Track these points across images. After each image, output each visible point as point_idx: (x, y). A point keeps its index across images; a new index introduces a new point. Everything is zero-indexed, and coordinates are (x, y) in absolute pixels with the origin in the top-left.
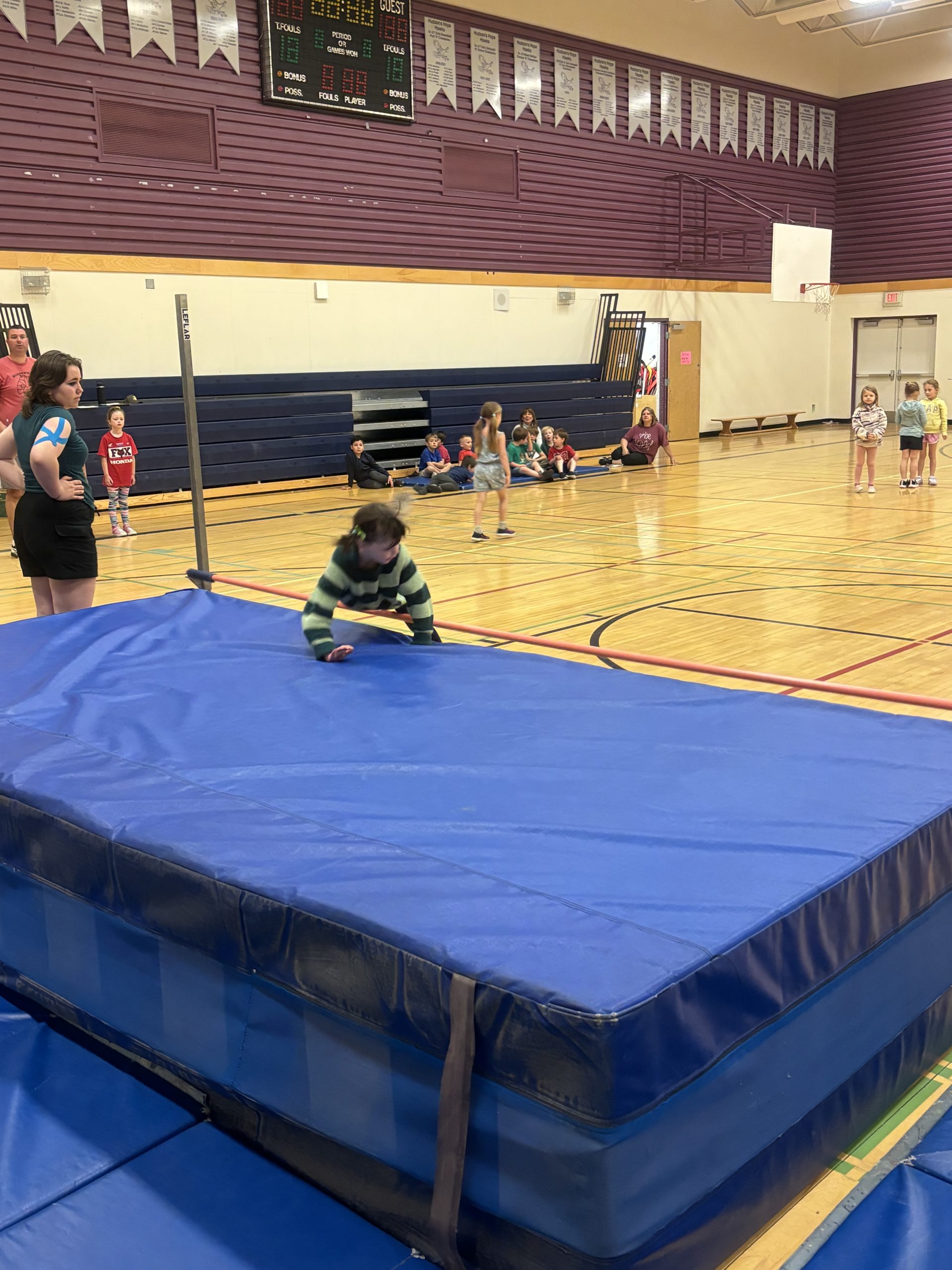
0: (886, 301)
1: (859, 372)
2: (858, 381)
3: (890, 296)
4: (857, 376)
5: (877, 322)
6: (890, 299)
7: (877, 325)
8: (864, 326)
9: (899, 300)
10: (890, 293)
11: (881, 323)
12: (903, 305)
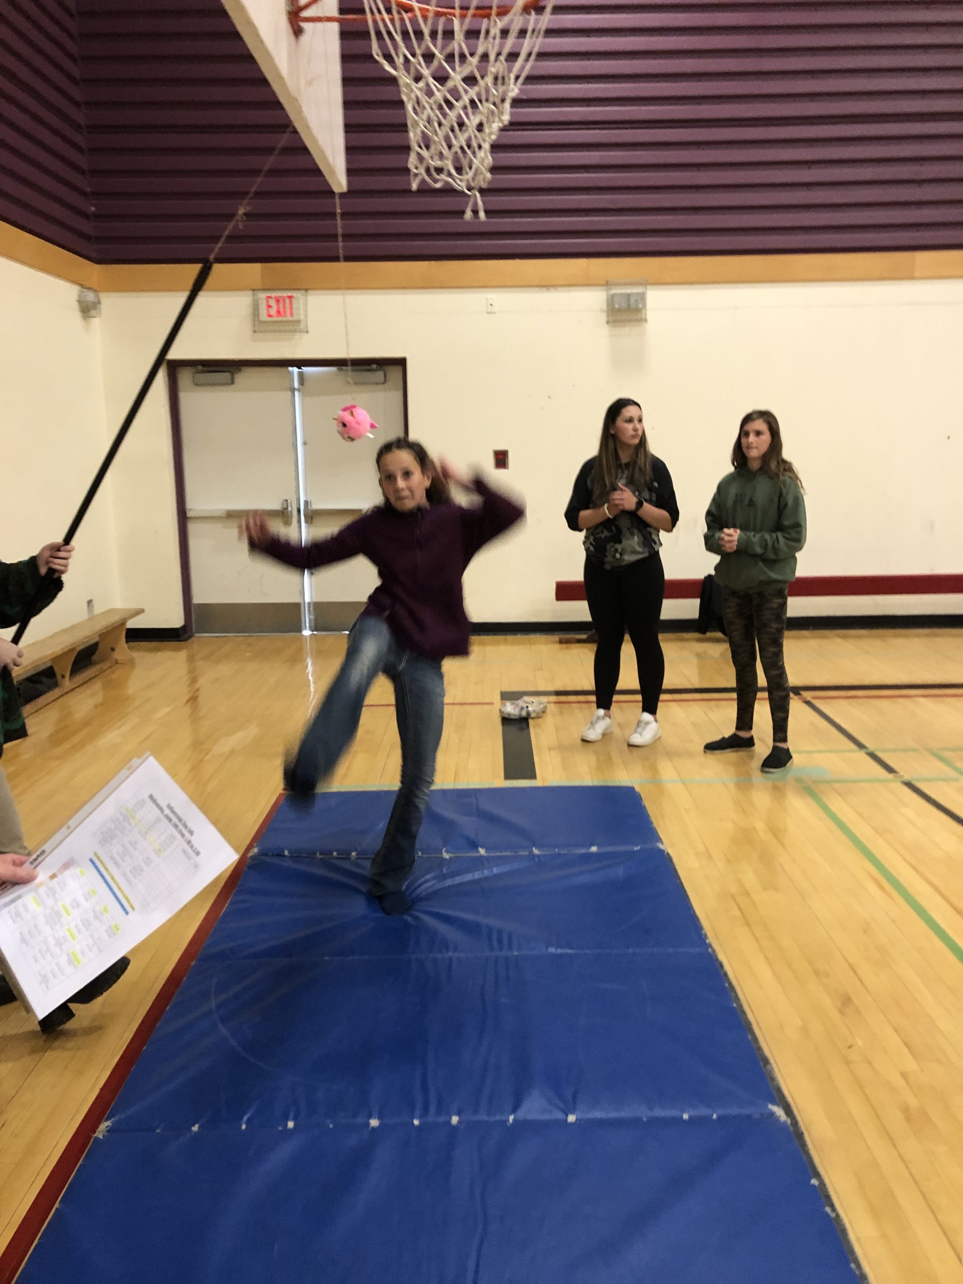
0: (264, 316)
1: (194, 505)
2: (192, 528)
3: (272, 302)
4: (190, 514)
5: (233, 374)
6: (273, 311)
7: (233, 383)
8: (197, 385)
9: (299, 314)
10: (274, 294)
11: (245, 377)
12: (309, 329)
